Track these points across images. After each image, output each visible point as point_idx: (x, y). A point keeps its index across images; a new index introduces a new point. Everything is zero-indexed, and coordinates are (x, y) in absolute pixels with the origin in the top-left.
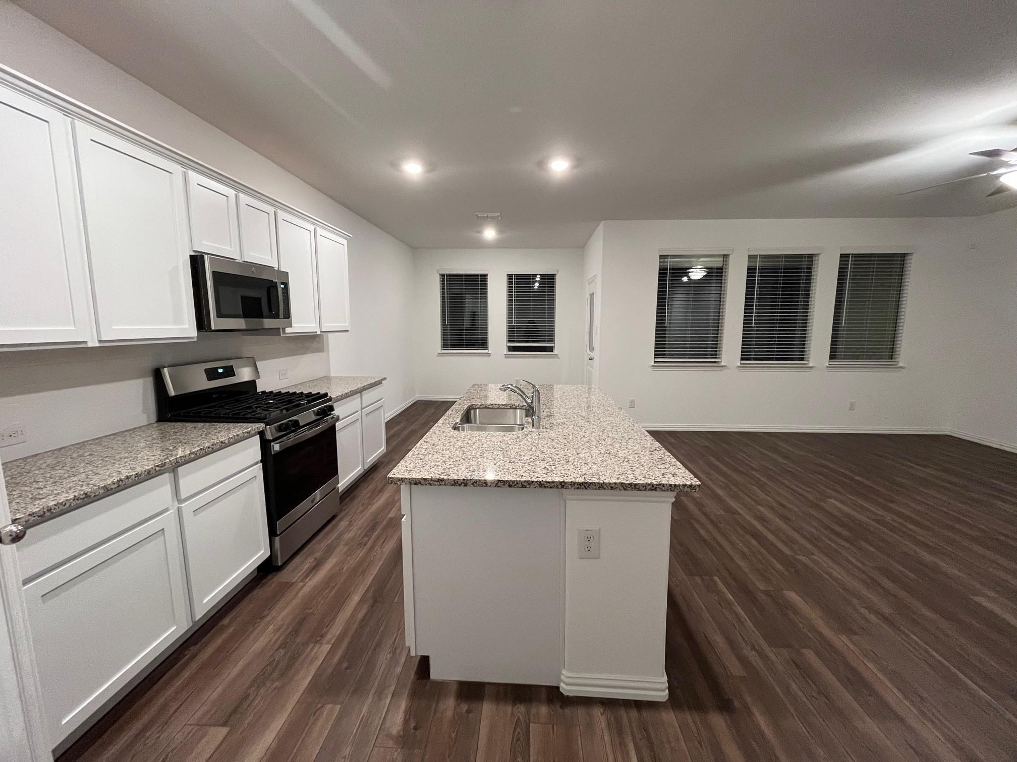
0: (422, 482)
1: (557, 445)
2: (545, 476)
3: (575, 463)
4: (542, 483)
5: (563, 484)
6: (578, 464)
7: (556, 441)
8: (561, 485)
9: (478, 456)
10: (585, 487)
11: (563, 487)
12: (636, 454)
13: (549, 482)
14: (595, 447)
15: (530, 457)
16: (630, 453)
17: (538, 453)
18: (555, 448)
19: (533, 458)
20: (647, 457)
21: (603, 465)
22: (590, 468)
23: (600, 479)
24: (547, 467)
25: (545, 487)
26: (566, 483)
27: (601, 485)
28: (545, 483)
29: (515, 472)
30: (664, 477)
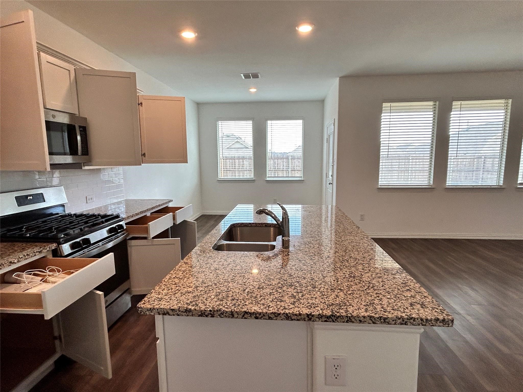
0: (171, 312)
1: (304, 267)
2: (292, 306)
3: (322, 289)
4: (289, 315)
5: (310, 317)
6: (325, 290)
7: (303, 262)
8: (308, 317)
9: (230, 280)
10: (333, 320)
11: (310, 319)
12: (380, 277)
13: (296, 315)
14: (339, 270)
15: (278, 281)
16: (374, 276)
17: (286, 277)
18: (302, 271)
19: (282, 283)
20: (391, 282)
21: (349, 292)
22: (337, 296)
23: (348, 311)
24: (295, 294)
25: (292, 320)
26: (313, 316)
27: (350, 318)
28: (292, 316)
29: (263, 302)
30: (413, 309)
